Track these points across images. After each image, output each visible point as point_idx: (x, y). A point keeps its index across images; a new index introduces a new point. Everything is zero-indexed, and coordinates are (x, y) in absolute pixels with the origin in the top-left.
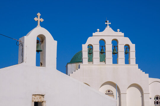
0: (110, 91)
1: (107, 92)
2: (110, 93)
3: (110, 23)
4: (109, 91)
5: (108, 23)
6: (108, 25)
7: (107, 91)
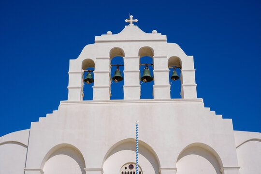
0: (135, 166)
1: (126, 168)
2: (134, 170)
3: (136, 20)
4: (131, 167)
5: (131, 20)
6: (131, 23)
7: (127, 166)
